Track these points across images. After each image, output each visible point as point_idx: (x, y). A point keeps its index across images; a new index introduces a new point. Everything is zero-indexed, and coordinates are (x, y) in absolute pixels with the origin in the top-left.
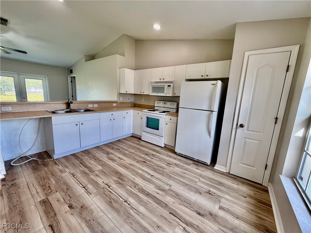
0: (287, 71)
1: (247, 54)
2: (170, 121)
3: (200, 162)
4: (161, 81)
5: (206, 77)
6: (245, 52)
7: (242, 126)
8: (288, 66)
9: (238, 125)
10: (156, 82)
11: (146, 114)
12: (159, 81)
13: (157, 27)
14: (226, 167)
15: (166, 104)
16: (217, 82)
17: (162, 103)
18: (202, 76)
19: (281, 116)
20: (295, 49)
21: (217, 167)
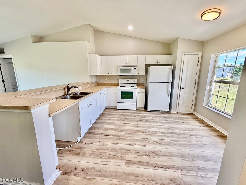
0: (198, 63)
1: (184, 54)
2: (141, 92)
3: (163, 111)
4: (127, 65)
5: (158, 64)
6: (183, 53)
7: (182, 88)
8: (198, 61)
9: (181, 88)
10: (123, 66)
11: (121, 90)
12: (125, 65)
13: (130, 28)
14: (176, 110)
15: (129, 81)
16: (171, 67)
17: (126, 80)
18: (156, 63)
19: (197, 82)
20: (201, 54)
21: (172, 112)
